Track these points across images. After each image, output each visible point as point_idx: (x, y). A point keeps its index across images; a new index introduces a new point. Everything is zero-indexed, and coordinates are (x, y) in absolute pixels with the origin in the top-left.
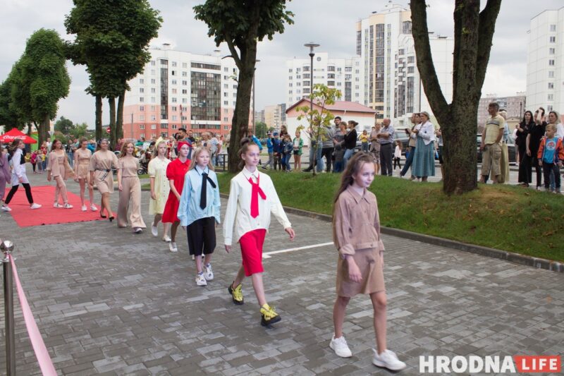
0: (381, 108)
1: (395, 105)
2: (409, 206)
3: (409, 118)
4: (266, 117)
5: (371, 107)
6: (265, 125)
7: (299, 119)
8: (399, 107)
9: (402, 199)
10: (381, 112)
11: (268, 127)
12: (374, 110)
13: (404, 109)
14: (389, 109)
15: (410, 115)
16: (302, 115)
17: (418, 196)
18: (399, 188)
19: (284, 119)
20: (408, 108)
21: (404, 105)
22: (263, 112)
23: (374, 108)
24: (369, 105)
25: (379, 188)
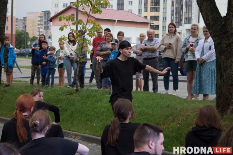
0: (156, 18)
1: (172, 15)
2: (178, 125)
3: (187, 30)
4: (29, 24)
5: (146, 17)
6: (27, 34)
7: (62, 29)
8: (176, 18)
9: (171, 118)
10: (155, 23)
11: (31, 36)
12: (148, 20)
13: (181, 20)
14: (165, 19)
15: (189, 26)
16: (65, 26)
17: (188, 115)
18: (168, 106)
19: (47, 28)
20: (186, 18)
21: (181, 16)
22: (25, 19)
23: (149, 18)
24: (143, 14)
25: (147, 106)
